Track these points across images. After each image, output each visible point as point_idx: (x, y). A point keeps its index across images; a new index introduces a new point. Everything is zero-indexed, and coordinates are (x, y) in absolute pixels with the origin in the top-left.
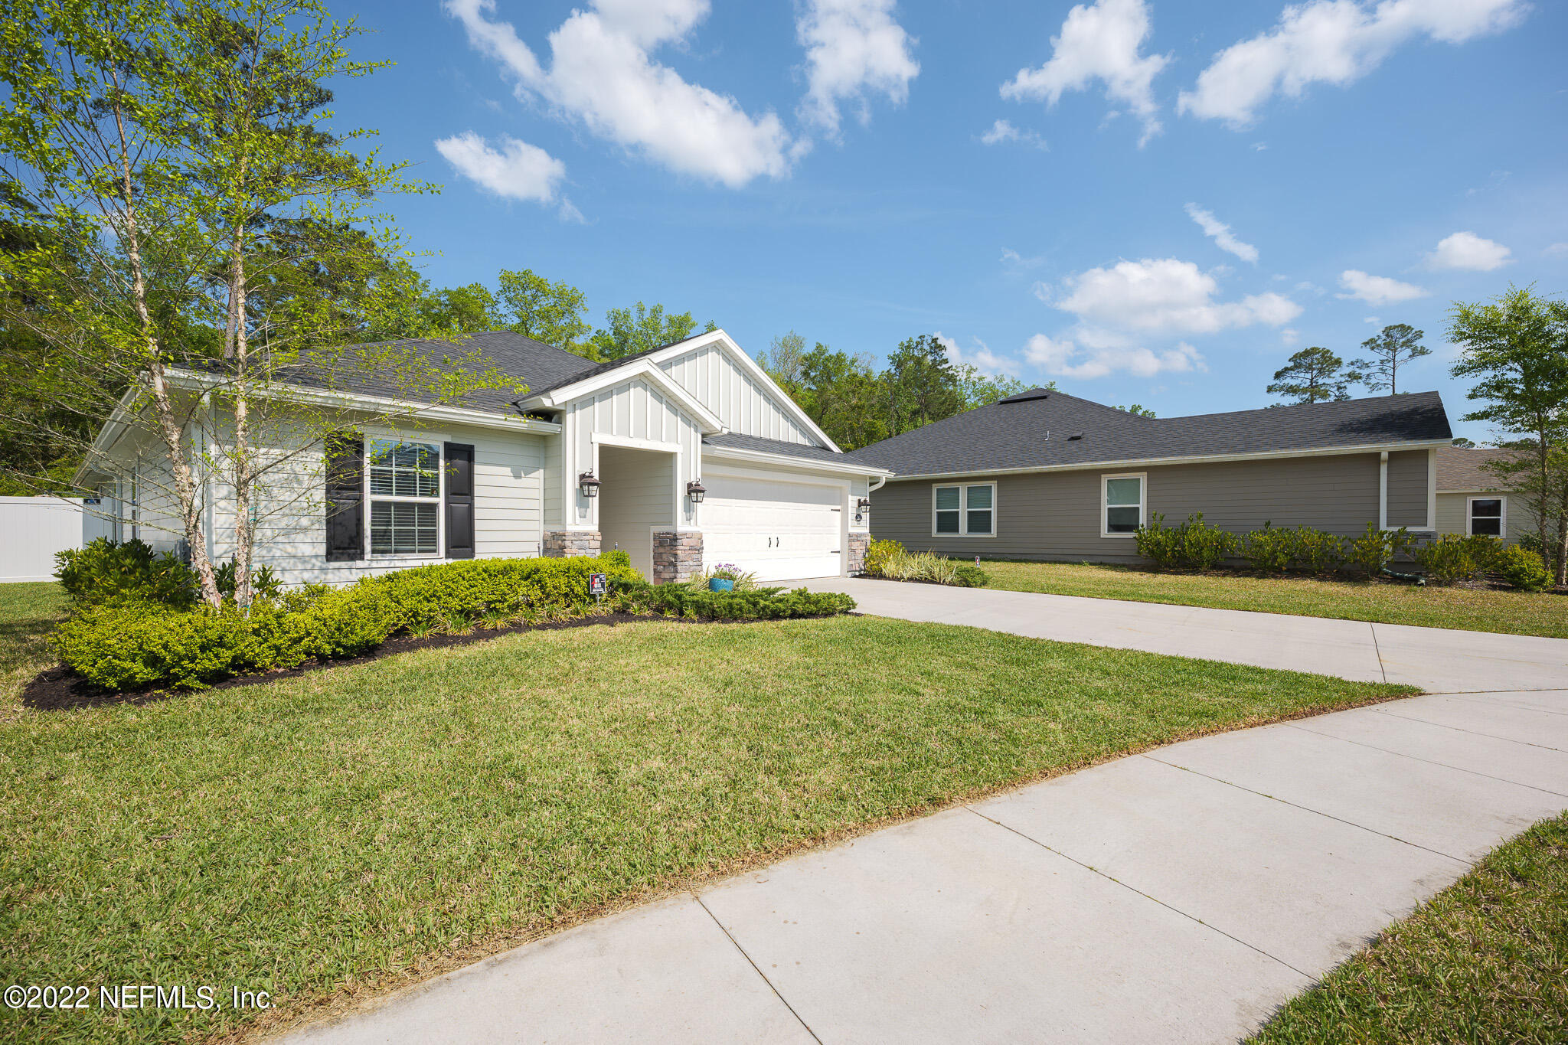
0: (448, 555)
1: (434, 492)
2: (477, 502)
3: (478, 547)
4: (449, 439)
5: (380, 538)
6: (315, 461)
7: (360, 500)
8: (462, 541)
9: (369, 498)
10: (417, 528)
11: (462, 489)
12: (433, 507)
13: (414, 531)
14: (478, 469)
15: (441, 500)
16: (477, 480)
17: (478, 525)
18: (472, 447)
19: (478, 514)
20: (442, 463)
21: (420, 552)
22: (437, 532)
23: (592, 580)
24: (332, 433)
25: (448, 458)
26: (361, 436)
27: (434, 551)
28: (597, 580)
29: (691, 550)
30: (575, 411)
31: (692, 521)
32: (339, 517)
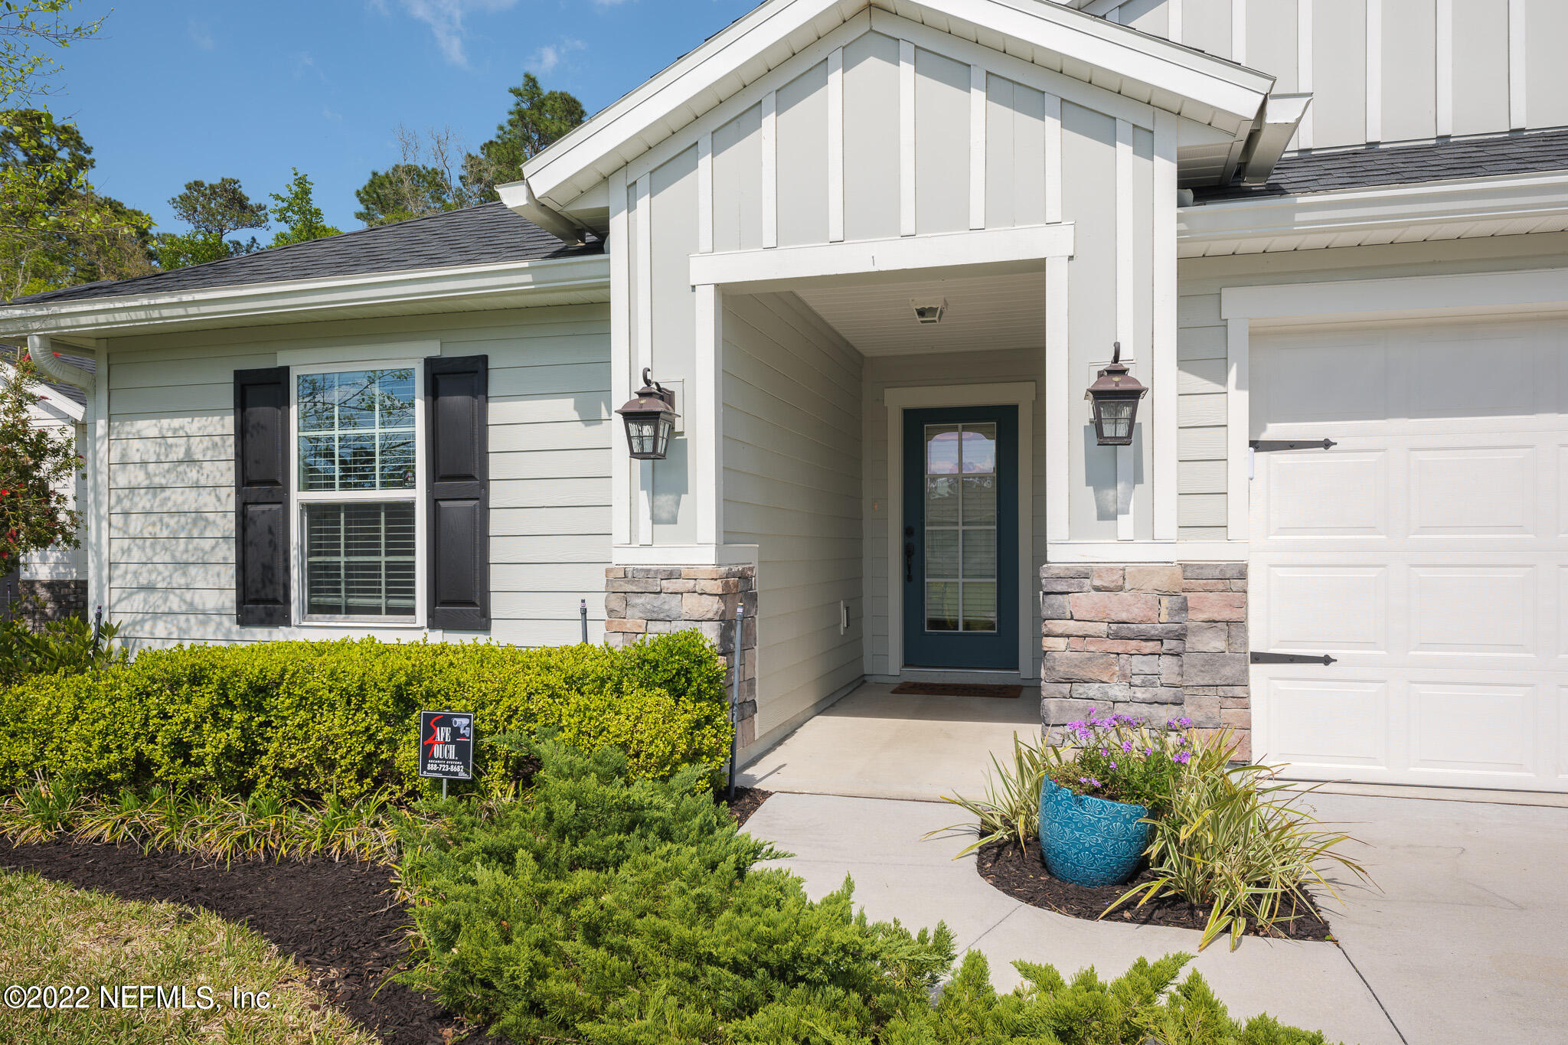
0: (434, 623)
1: (402, 477)
2: (497, 495)
3: (497, 606)
4: (433, 349)
5: (320, 579)
6: (215, 427)
7: (285, 503)
8: (462, 598)
9: (298, 497)
10: (383, 559)
11: (463, 464)
12: (403, 512)
13: (376, 566)
14: (497, 412)
15: (418, 494)
16: (496, 439)
17: (497, 550)
18: (484, 359)
19: (497, 522)
20: (420, 405)
21: (391, 611)
22: (411, 566)
23: (429, 733)
24: (238, 374)
25: (433, 392)
26: (285, 371)
27: (411, 611)
28: (443, 733)
29: (1117, 636)
30: (631, 207)
31: (1125, 524)
32: (250, 532)
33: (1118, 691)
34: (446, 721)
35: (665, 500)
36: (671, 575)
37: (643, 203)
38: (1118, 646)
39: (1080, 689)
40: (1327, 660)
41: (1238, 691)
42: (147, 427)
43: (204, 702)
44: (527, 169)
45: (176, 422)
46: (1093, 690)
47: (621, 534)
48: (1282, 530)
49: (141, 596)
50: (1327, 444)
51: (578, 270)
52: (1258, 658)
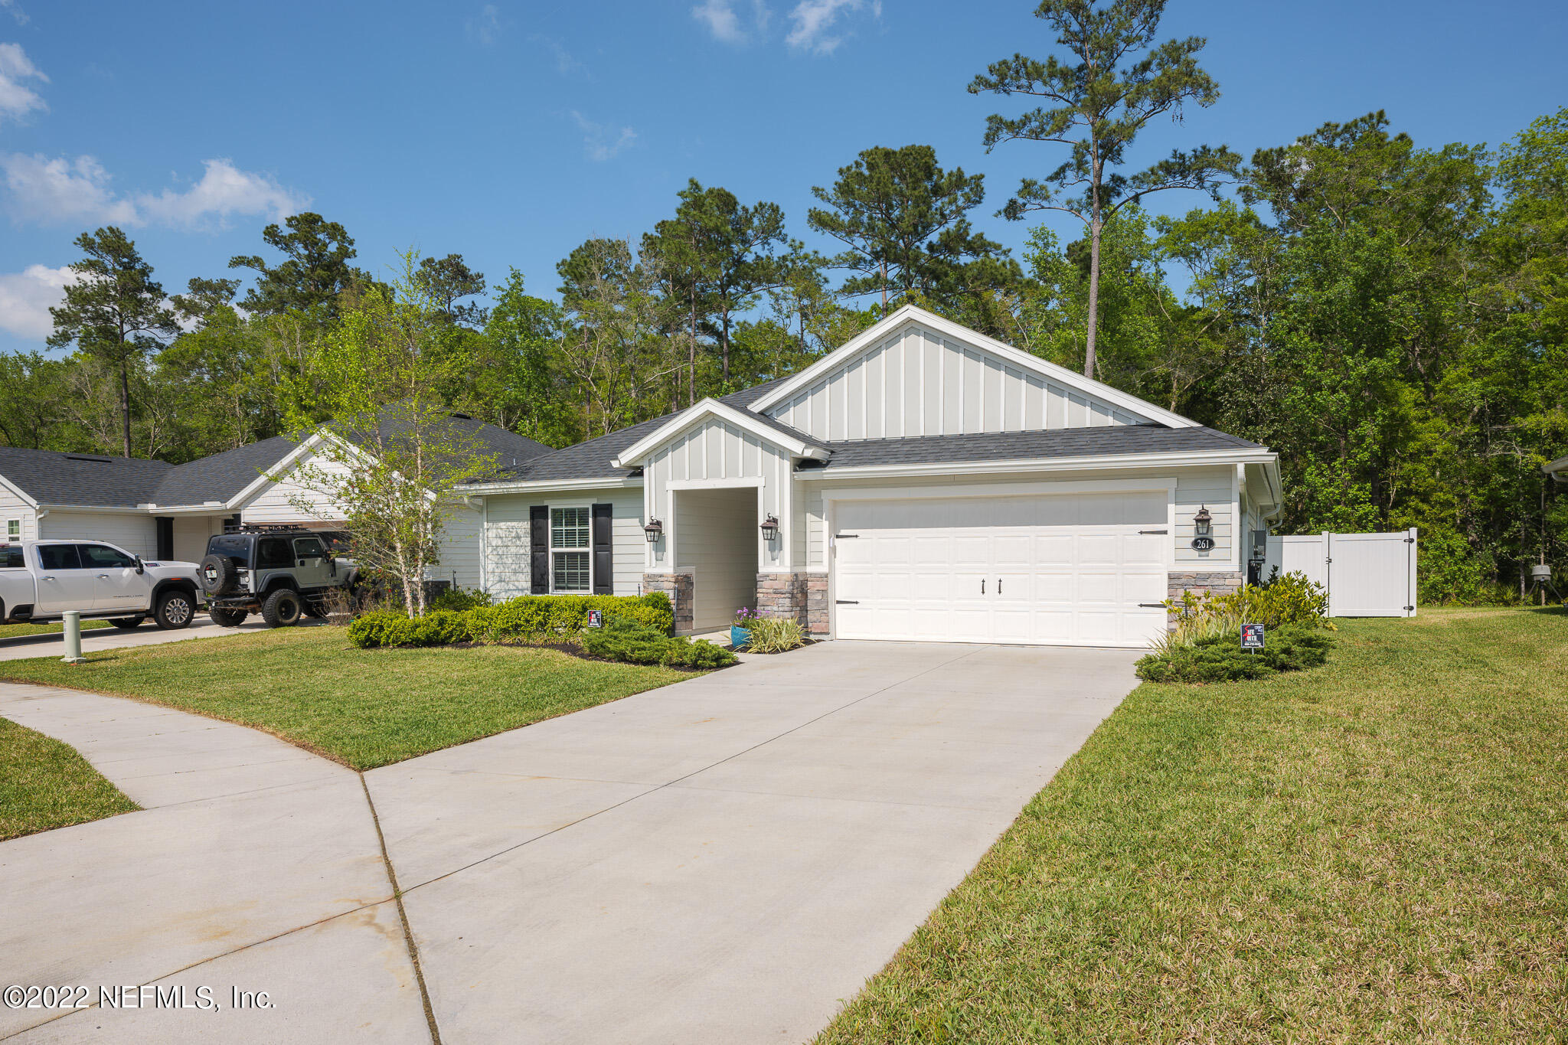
0: (596, 592)
1: (586, 544)
2: (615, 550)
3: (615, 587)
4: (595, 502)
5: (558, 577)
6: (525, 526)
7: (546, 551)
8: (604, 584)
9: (551, 550)
10: (579, 571)
11: (604, 540)
12: (586, 554)
13: (577, 574)
14: (615, 522)
15: (590, 549)
16: (615, 531)
17: (615, 568)
18: (611, 505)
19: (615, 559)
20: (591, 520)
21: (581, 588)
22: (588, 573)
23: (590, 616)
24: (531, 507)
25: (595, 516)
26: (547, 507)
27: (588, 589)
28: (594, 616)
29: (775, 593)
30: (650, 466)
31: (777, 561)
32: (536, 563)
33: (775, 608)
34: (594, 613)
35: (659, 554)
36: (661, 576)
37: (653, 465)
38: (775, 596)
39: (766, 608)
40: (857, 603)
41: (825, 611)
42: (502, 525)
43: (534, 609)
44: (619, 456)
45: (513, 524)
46: (769, 608)
47: (647, 564)
48: (845, 562)
49: (498, 584)
50: (857, 536)
51: (634, 482)
52: (838, 602)
